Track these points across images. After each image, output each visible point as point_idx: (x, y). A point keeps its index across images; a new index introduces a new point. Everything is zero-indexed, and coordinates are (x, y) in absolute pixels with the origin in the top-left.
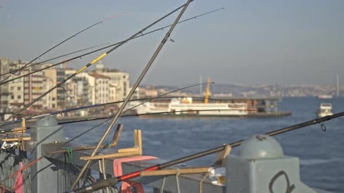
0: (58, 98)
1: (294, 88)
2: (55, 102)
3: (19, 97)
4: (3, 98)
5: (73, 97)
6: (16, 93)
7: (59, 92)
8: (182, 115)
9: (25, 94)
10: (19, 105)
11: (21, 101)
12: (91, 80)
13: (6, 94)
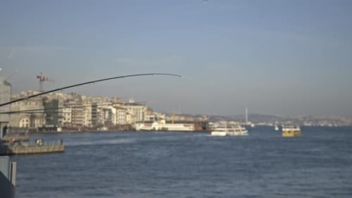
0: (92, 120)
1: (324, 120)
2: (90, 122)
3: (69, 119)
4: (59, 120)
5: (102, 120)
6: (67, 116)
7: (93, 117)
8: (159, 130)
9: (72, 118)
10: (69, 123)
11: (70, 121)
12: (114, 111)
13: (61, 117)
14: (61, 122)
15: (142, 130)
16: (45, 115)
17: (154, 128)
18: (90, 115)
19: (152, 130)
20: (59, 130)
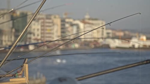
0: (61, 36)
3: (38, 35)
4: (29, 36)
8: (139, 48)
9: (42, 33)
10: (38, 40)
11: (39, 37)
12: (82, 25)
13: (30, 33)
14: (30, 38)
15: (117, 48)
16: (14, 30)
17: (134, 46)
18: (59, 31)
19: (130, 48)
20: (31, 48)
